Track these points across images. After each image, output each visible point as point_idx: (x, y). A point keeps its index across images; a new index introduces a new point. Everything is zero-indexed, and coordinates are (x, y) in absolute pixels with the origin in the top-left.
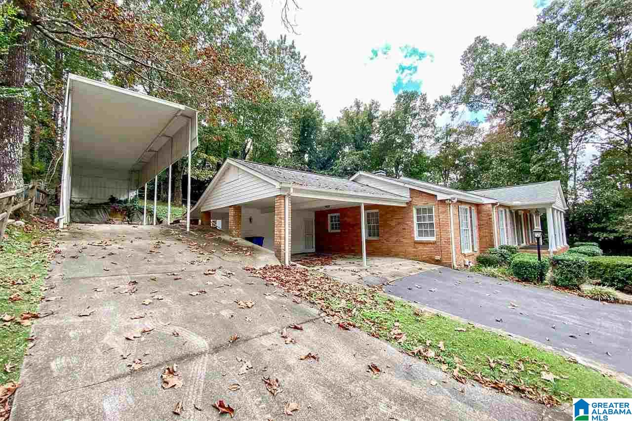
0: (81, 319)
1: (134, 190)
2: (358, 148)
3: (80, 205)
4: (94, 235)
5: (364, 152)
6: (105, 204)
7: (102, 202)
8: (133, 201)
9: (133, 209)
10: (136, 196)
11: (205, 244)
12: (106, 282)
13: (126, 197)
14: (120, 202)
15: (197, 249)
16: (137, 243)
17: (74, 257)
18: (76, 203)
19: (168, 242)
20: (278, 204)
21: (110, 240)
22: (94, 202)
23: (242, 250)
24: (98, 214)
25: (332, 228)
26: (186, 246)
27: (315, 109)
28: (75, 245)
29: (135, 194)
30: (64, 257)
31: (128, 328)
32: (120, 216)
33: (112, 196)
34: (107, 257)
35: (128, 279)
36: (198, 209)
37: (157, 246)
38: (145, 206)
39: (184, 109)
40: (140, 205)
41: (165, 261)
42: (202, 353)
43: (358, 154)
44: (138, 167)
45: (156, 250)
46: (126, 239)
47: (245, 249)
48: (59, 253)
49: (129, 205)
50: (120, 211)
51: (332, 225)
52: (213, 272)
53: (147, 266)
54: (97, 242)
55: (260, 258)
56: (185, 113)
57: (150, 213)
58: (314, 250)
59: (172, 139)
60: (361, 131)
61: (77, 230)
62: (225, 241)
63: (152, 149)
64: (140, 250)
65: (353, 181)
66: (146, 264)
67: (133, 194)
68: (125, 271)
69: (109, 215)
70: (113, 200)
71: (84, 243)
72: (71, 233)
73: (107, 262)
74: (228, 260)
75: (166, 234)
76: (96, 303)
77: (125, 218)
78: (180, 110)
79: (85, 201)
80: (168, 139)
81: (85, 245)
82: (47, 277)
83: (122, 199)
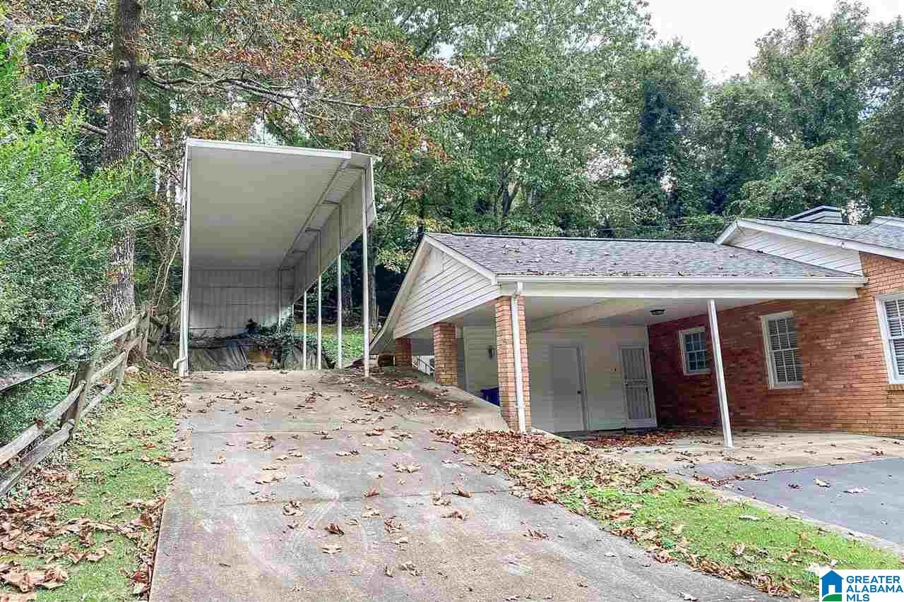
0: (215, 466)
1: (287, 306)
2: (813, 138)
3: (202, 342)
4: (224, 386)
5: (831, 147)
6: (240, 336)
7: (236, 332)
8: (286, 327)
9: (285, 344)
10: (290, 317)
11: (386, 397)
12: (239, 438)
13: (274, 321)
14: (264, 331)
15: (370, 403)
16: (283, 395)
17: (201, 412)
18: (197, 339)
19: (326, 395)
20: (500, 314)
21: (246, 392)
22: (223, 333)
23: (446, 406)
24: (231, 357)
25: (693, 366)
26: (354, 401)
27: (675, 60)
28: (201, 398)
29: (289, 314)
30: (190, 411)
31: (259, 476)
32: (264, 359)
33: (251, 321)
34: (242, 412)
35: (264, 435)
36: (389, 334)
37: (311, 399)
38: (305, 335)
39: (349, 157)
40: (297, 335)
41: (316, 418)
42: (330, 500)
43: (811, 156)
44: (291, 261)
45: (309, 405)
46: (267, 391)
47: (452, 404)
48: (184, 407)
49: (278, 335)
50: (263, 347)
51: (692, 356)
52: (380, 433)
53: (290, 423)
54: (229, 395)
55: (473, 418)
56: (352, 163)
57: (313, 347)
58: (653, 422)
59: (339, 205)
60: (814, 92)
61: (201, 380)
62: (425, 393)
63: (311, 227)
64: (285, 404)
65: (727, 244)
66: (291, 421)
67: (285, 314)
68: (262, 428)
69: (248, 358)
70: (252, 327)
71: (212, 396)
72: (194, 383)
73: (240, 419)
74: (413, 419)
75: (331, 383)
76: (230, 456)
77: (271, 362)
78: (344, 160)
79: (211, 334)
80: (332, 207)
81: (213, 397)
82: (175, 430)
83: (268, 325)
